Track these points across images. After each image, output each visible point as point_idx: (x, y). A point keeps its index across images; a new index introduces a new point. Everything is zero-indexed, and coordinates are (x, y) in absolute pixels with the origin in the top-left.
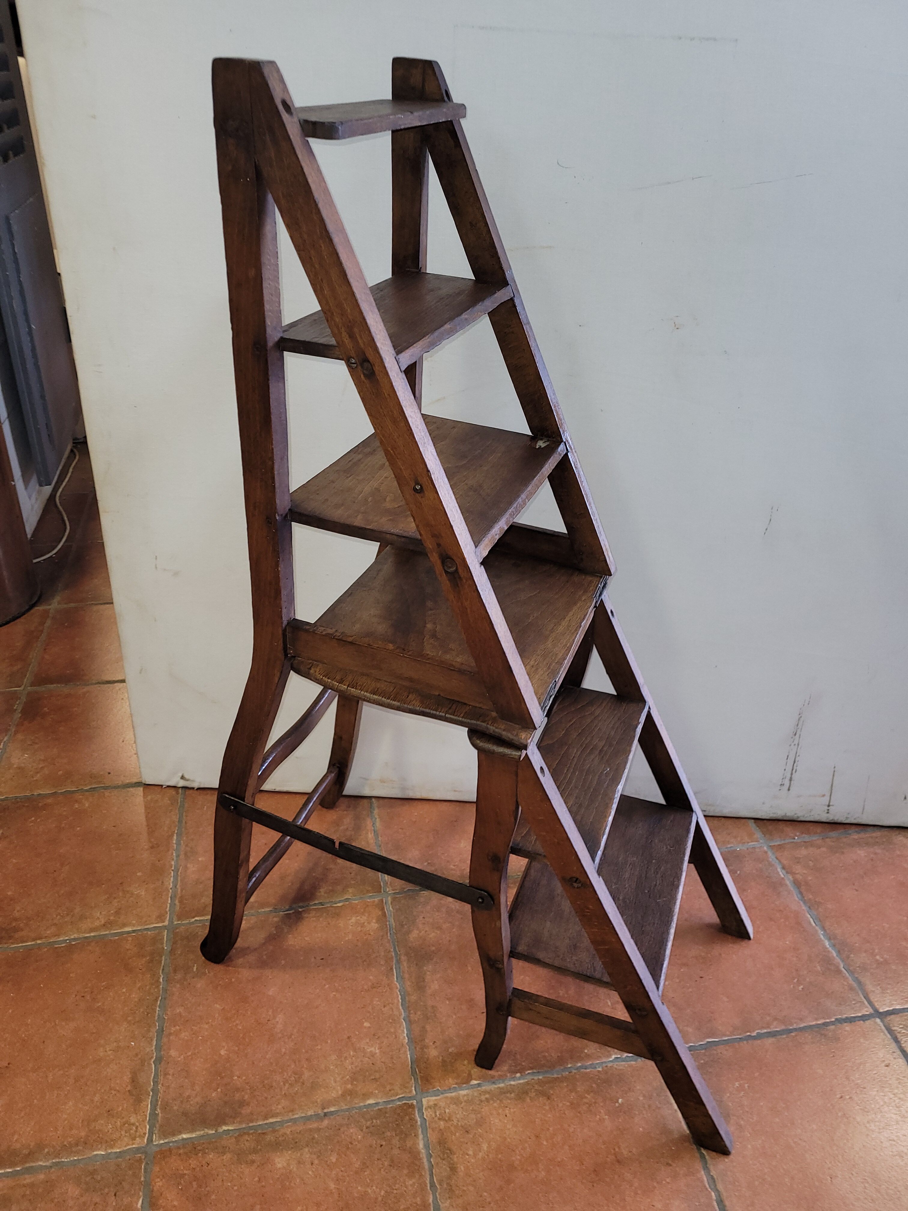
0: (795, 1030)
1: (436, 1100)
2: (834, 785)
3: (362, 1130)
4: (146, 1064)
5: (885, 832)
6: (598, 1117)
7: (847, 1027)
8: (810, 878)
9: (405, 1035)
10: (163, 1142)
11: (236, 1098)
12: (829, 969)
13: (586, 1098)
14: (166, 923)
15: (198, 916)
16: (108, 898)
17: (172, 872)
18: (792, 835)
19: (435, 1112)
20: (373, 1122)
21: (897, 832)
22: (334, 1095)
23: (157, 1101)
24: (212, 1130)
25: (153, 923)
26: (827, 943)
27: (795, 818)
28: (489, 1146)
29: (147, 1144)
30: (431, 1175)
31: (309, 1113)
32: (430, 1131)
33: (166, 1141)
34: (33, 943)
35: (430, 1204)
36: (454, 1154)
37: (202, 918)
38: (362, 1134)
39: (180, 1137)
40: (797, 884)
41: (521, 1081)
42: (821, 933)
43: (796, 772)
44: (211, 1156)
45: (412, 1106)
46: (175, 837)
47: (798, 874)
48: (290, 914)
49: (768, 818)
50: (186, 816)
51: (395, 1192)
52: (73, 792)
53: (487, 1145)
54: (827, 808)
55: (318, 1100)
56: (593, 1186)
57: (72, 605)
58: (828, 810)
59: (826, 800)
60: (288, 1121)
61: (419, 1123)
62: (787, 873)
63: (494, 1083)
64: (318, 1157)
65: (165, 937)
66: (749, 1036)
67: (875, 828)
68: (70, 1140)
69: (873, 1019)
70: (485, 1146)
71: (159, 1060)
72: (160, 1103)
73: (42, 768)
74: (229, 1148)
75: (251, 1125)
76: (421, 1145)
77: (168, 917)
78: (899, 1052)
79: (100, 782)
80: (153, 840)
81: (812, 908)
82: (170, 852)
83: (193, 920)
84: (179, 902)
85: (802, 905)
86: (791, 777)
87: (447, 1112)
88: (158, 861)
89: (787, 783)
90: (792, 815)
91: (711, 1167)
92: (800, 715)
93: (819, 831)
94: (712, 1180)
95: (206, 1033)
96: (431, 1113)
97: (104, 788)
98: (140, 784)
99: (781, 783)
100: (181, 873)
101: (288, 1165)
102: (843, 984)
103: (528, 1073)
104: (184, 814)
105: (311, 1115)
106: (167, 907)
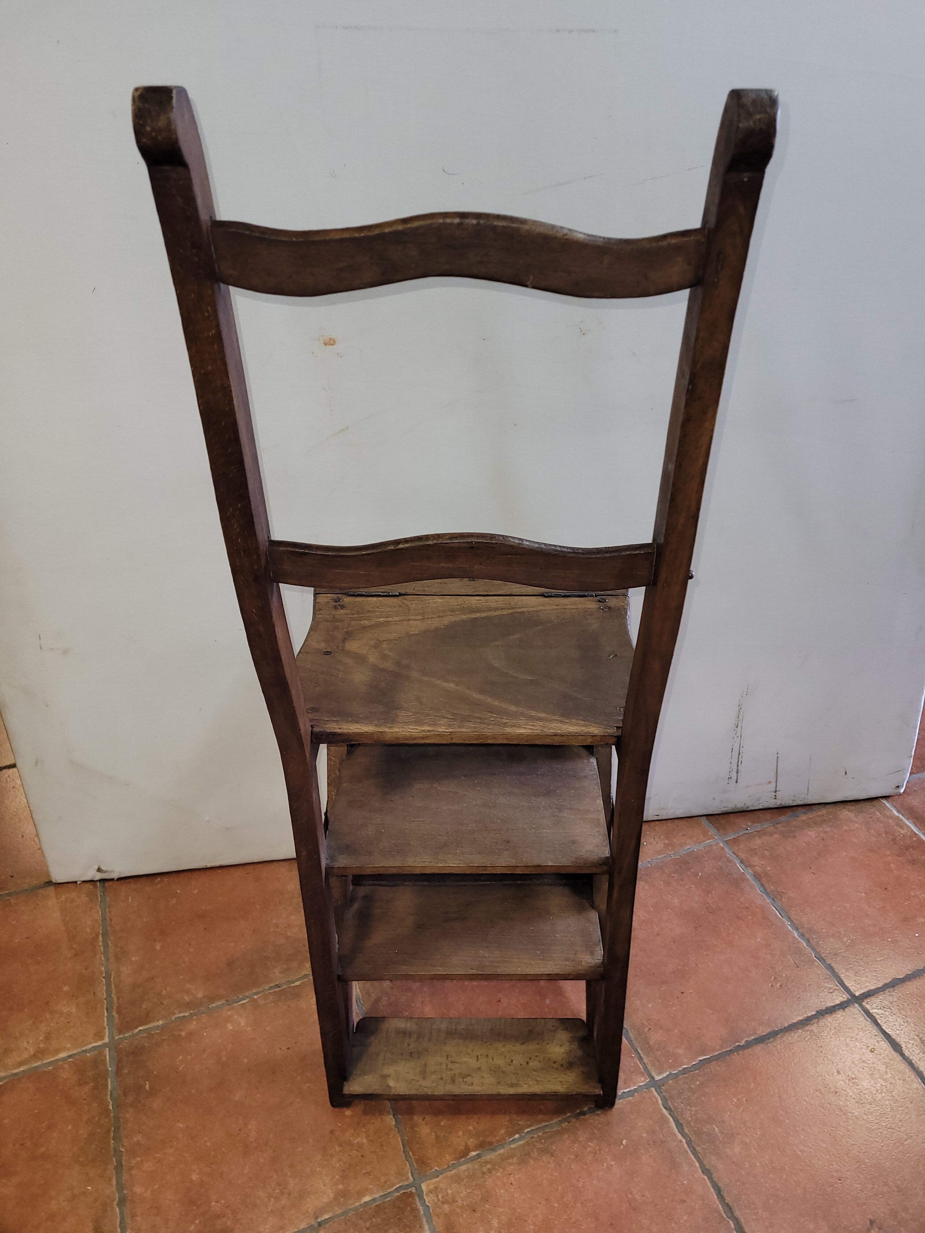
0: (782, 1030)
1: (435, 1183)
2: (778, 771)
4: (108, 1208)
5: (830, 809)
6: (605, 1164)
7: (829, 1018)
8: (769, 869)
9: (392, 1116)
11: (219, 1227)
12: (801, 961)
13: (590, 1146)
14: (106, 1040)
15: (140, 1026)
16: (34, 1022)
17: (104, 980)
18: (744, 826)
19: (437, 1196)
20: (372, 1222)
21: (841, 806)
22: (325, 1199)
25: (91, 1043)
26: (795, 933)
27: (745, 809)
28: (500, 1222)
31: (302, 1227)
32: (435, 1219)
37: (145, 1027)
40: (757, 876)
41: (521, 1143)
42: (787, 923)
43: (741, 764)
45: (411, 1195)
46: (101, 939)
47: (757, 866)
48: (245, 1003)
49: (719, 812)
50: (110, 912)
53: (497, 1221)
54: (774, 794)
55: (310, 1210)
58: (775, 796)
59: (772, 787)
61: (422, 1212)
65: (108, 1056)
66: (738, 1045)
67: (821, 806)
69: (851, 1005)
71: (122, 1202)
77: (107, 1033)
78: (881, 1035)
79: (3, 889)
80: (75, 946)
81: (775, 899)
82: (98, 957)
83: (137, 1030)
84: (117, 1013)
85: (766, 898)
86: (738, 770)
87: (449, 1193)
88: (86, 969)
89: (734, 775)
90: (742, 805)
91: (725, 1195)
92: (740, 707)
93: (768, 818)
94: (729, 1208)
95: (172, 1159)
96: (433, 1198)
97: (9, 895)
98: (50, 883)
99: (728, 776)
100: (114, 979)
102: (818, 974)
103: (527, 1132)
104: (107, 910)
105: (304, 1228)
106: (104, 1021)
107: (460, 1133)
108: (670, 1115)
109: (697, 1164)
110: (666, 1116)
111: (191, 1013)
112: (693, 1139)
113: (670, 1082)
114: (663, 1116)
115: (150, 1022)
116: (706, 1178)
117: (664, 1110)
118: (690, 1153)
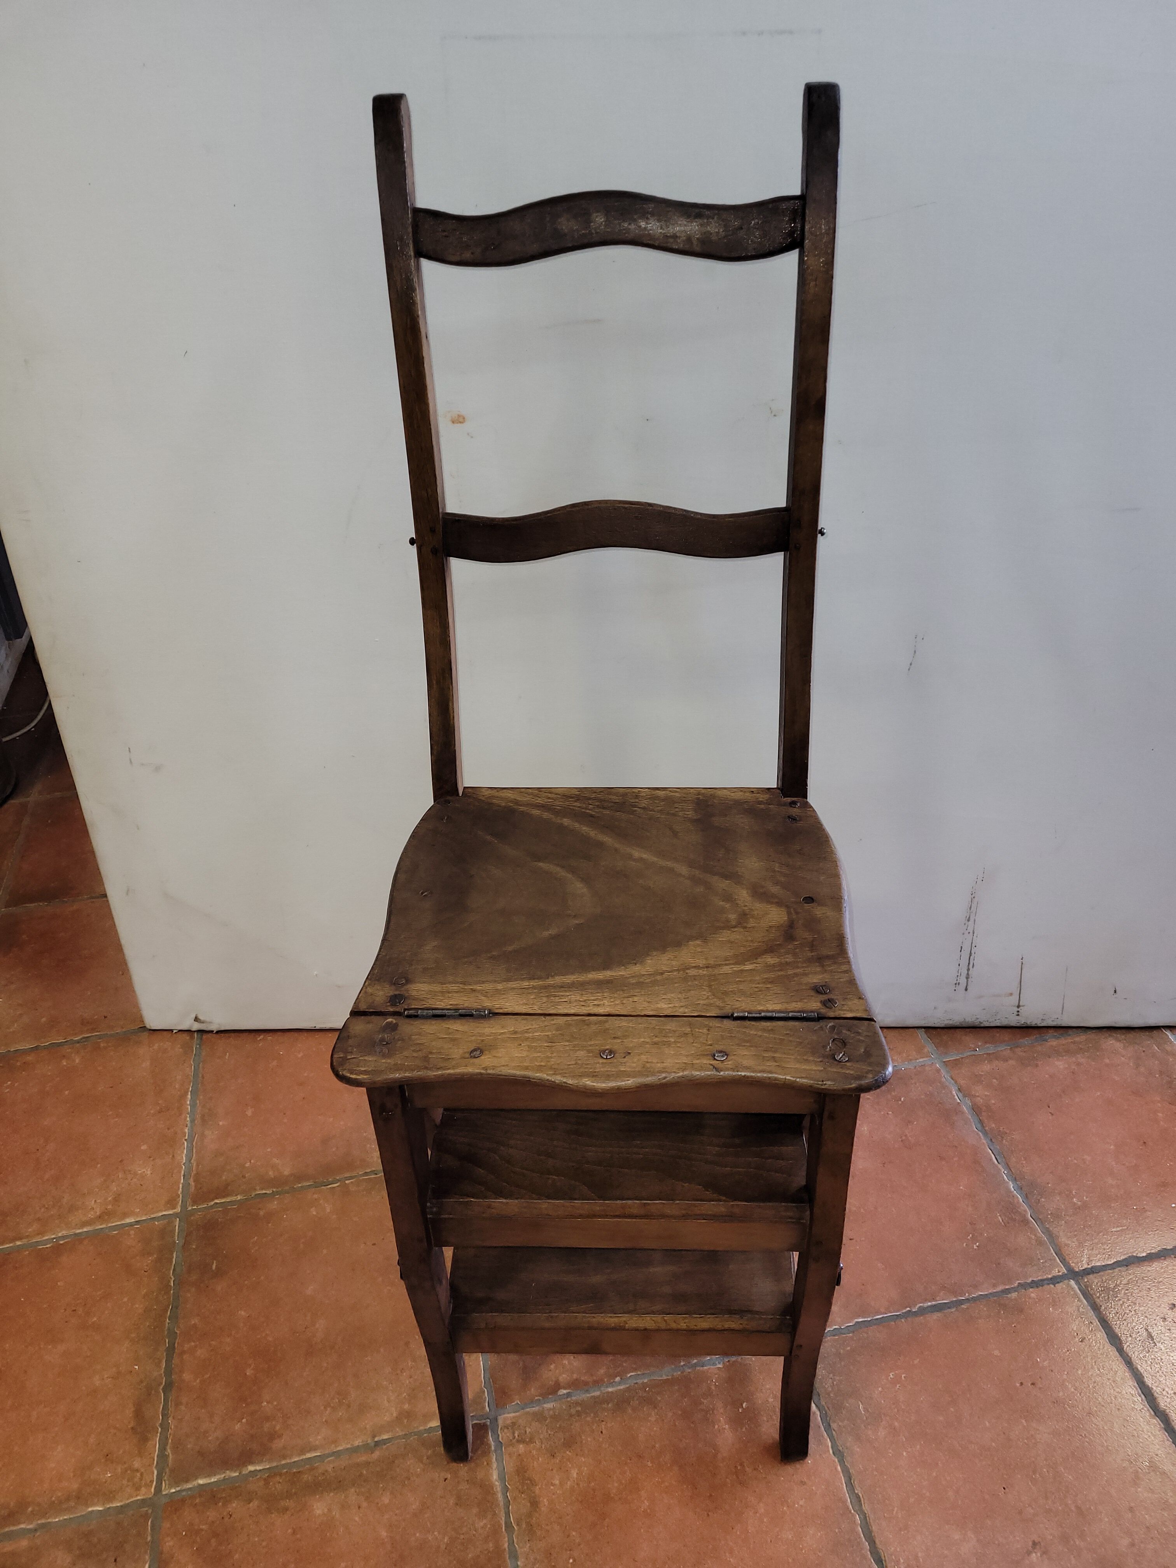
0: (968, 1300)
1: (514, 1417)
2: (1022, 980)
3: (422, 1462)
4: (153, 1392)
5: (1091, 1035)
6: (716, 1426)
7: (1033, 1293)
8: (993, 1102)
10: (173, 1490)
11: (266, 1430)
12: (1015, 1220)
13: (702, 1403)
14: (178, 1209)
15: (217, 1198)
16: (105, 1181)
17: (186, 1143)
18: (973, 1046)
19: (514, 1433)
20: (435, 1450)
21: (1108, 1033)
22: (387, 1418)
23: (167, 1438)
24: (235, 1472)
25: (162, 1211)
26: (1011, 1185)
27: (977, 1024)
28: (580, 1472)
29: (154, 1494)
30: (507, 1513)
31: (356, 1443)
32: (506, 1457)
33: (178, 1489)
34: (11, 1245)
35: (505, 1549)
36: (536, 1485)
37: (223, 1200)
38: (421, 1465)
39: (195, 1483)
40: (976, 1110)
41: (622, 1387)
42: (1004, 1172)
43: (973, 967)
44: (234, 1505)
45: (484, 1427)
46: (189, 1096)
47: (978, 1096)
48: (334, 1187)
49: (943, 1025)
50: (203, 1068)
51: (462, 1537)
52: (60, 1045)
53: (576, 1470)
54: (1017, 1009)
55: (368, 1427)
56: (708, 1515)
58: (1018, 1012)
59: (1014, 1000)
60: (329, 1455)
61: (493, 1448)
62: (965, 1096)
63: (587, 1390)
64: (367, 1498)
65: (177, 1227)
66: (909, 1311)
67: (1080, 1030)
68: (60, 1494)
69: (1066, 1281)
70: (574, 1473)
71: (169, 1387)
72: (170, 1441)
73: (21, 1015)
74: (256, 1494)
75: (283, 1462)
76: (495, 1476)
77: (180, 1201)
78: (1096, 1322)
79: (93, 1030)
80: (160, 1102)
81: (993, 1140)
82: (183, 1116)
83: (212, 1203)
84: (194, 1181)
85: (982, 1137)
86: (968, 974)
87: (528, 1432)
88: (168, 1129)
89: (963, 980)
90: (973, 1020)
91: (856, 1484)
92: (973, 896)
93: (1007, 1039)
94: (857, 1500)
95: (228, 1349)
96: (508, 1434)
97: (100, 1037)
98: (143, 1029)
99: (956, 982)
100: (196, 1143)
101: (330, 1510)
102: (1030, 1238)
103: (630, 1376)
104: (201, 1065)
105: (358, 1446)
106: (179, 1189)
107: (553, 1367)
109: (830, 1444)
111: (273, 1191)
112: (829, 1413)
115: (228, 1195)
116: (836, 1460)
118: (823, 1429)
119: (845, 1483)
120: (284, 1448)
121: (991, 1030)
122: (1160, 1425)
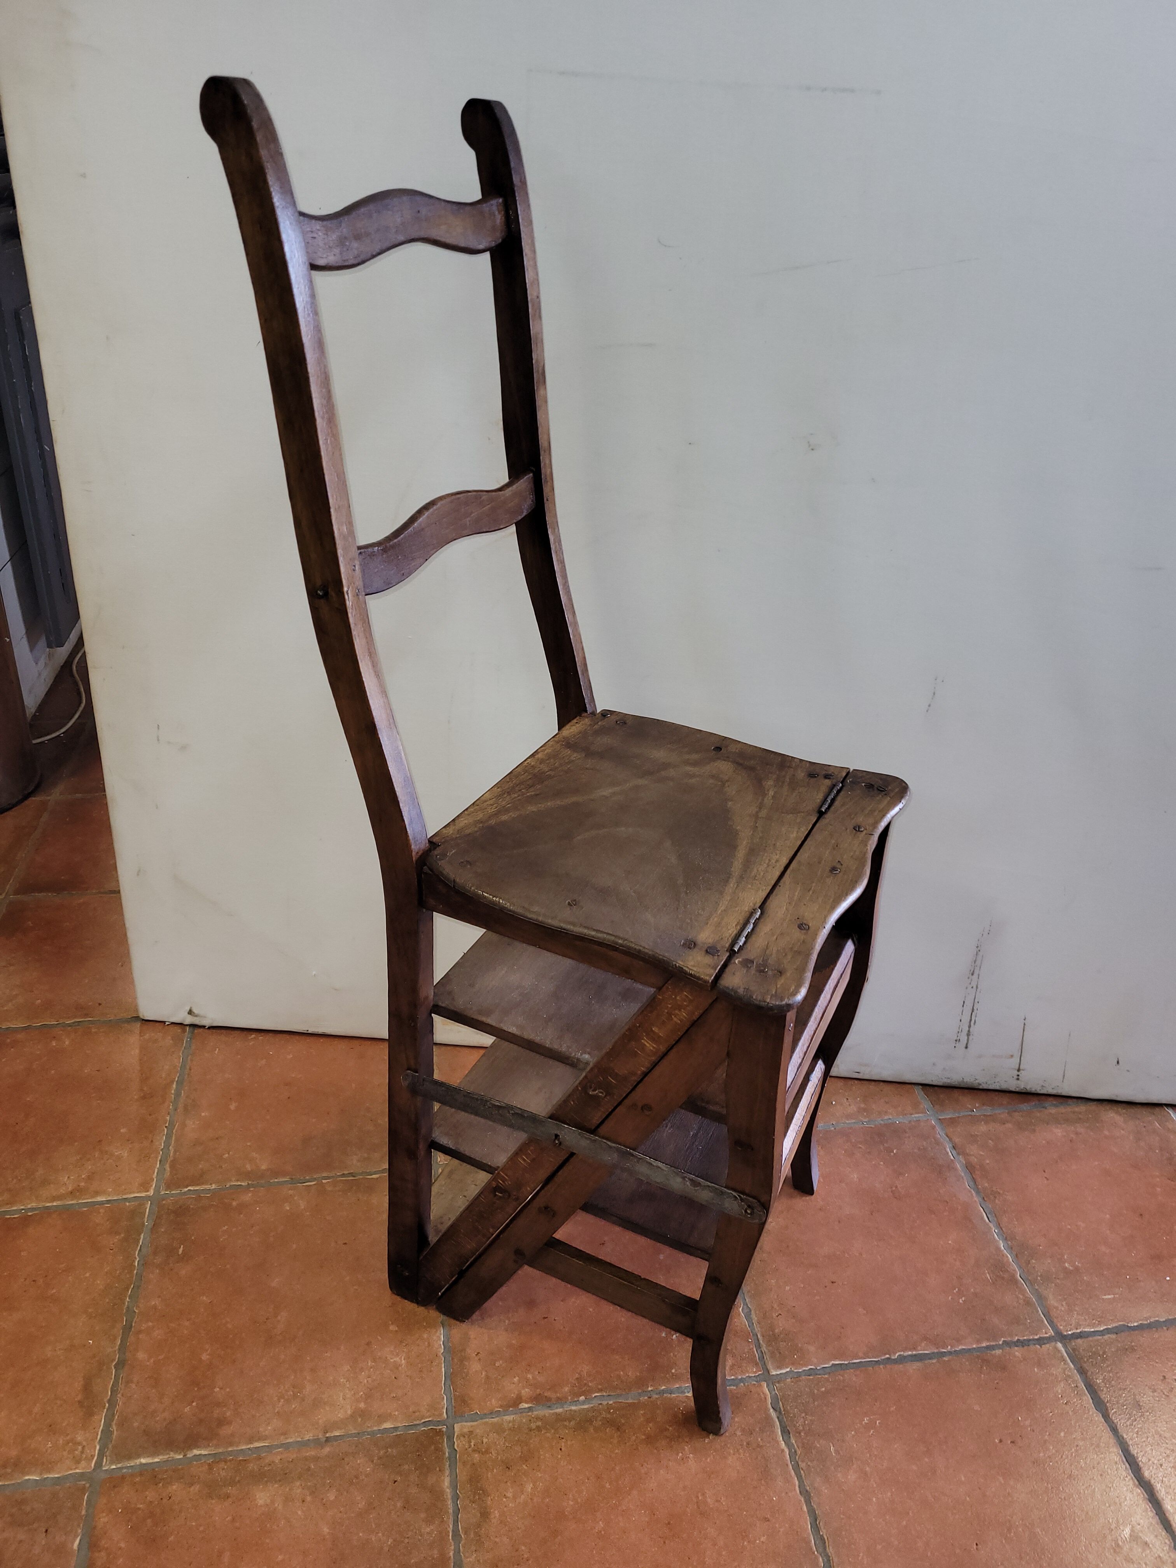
0: (950, 1353)
1: (472, 1426)
2: (1024, 1042)
3: (372, 1461)
4: (105, 1368)
5: (1093, 1106)
6: (681, 1454)
7: (1018, 1352)
8: (988, 1162)
9: (442, 1343)
10: (114, 1467)
11: (215, 1415)
12: (1003, 1278)
13: (667, 1430)
14: (151, 1193)
15: (191, 1185)
16: (81, 1159)
17: (166, 1130)
18: (970, 1107)
19: (470, 1442)
20: (387, 1451)
21: (1108, 1107)
22: (341, 1415)
23: (113, 1415)
24: (180, 1454)
25: (134, 1192)
26: (1002, 1245)
27: (975, 1085)
28: (535, 1488)
29: (94, 1469)
30: (456, 1522)
31: (307, 1438)
32: (460, 1465)
33: (119, 1466)
35: (450, 1557)
36: (488, 1496)
37: (197, 1188)
38: (372, 1466)
39: (138, 1462)
40: (970, 1168)
41: (586, 1407)
42: (994, 1230)
43: (975, 1024)
44: (174, 1487)
45: (440, 1433)
46: (174, 1086)
47: (973, 1155)
48: (311, 1185)
49: (940, 1084)
50: (192, 1060)
51: (406, 1540)
52: (51, 1026)
53: (531, 1485)
54: (1017, 1073)
55: (320, 1421)
56: (665, 1542)
57: (79, 796)
58: (1018, 1076)
59: (1015, 1062)
60: (278, 1447)
61: (447, 1455)
62: (958, 1154)
63: (549, 1407)
64: (312, 1493)
65: (148, 1210)
66: (888, 1359)
67: (1080, 1101)
69: (1053, 1344)
71: (120, 1365)
72: (116, 1417)
73: (17, 995)
74: (199, 1478)
75: (230, 1449)
76: (446, 1483)
77: (154, 1185)
78: (1083, 1386)
79: (86, 1015)
80: (145, 1089)
81: (985, 1199)
82: (166, 1105)
83: (186, 1190)
84: (170, 1167)
85: (974, 1195)
86: (969, 1031)
87: (484, 1442)
88: (150, 1115)
89: (964, 1038)
90: (971, 1081)
91: (821, 1524)
94: (822, 1542)
95: (186, 1332)
96: (464, 1442)
97: (92, 1022)
98: (137, 1018)
99: (956, 1038)
100: (176, 1131)
101: (273, 1502)
102: (1018, 1298)
103: (595, 1397)
104: (189, 1058)
105: (309, 1440)
106: (154, 1173)
107: (516, 1379)
108: (778, 1418)
109: (797, 1483)
110: (772, 1419)
111: (248, 1184)
112: (799, 1452)
113: (789, 1380)
114: (768, 1418)
115: (203, 1184)
116: (803, 1499)
117: (772, 1410)
118: (791, 1467)
119: (810, 1523)
120: (232, 1435)
121: (989, 1093)
122: (1143, 1495)
